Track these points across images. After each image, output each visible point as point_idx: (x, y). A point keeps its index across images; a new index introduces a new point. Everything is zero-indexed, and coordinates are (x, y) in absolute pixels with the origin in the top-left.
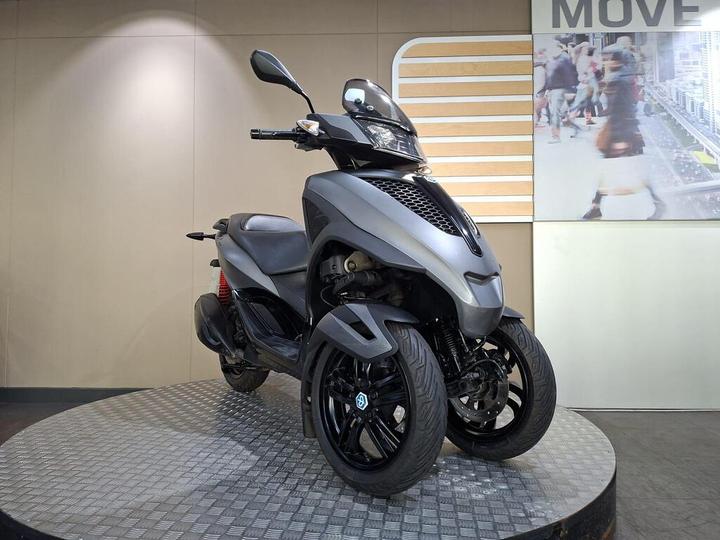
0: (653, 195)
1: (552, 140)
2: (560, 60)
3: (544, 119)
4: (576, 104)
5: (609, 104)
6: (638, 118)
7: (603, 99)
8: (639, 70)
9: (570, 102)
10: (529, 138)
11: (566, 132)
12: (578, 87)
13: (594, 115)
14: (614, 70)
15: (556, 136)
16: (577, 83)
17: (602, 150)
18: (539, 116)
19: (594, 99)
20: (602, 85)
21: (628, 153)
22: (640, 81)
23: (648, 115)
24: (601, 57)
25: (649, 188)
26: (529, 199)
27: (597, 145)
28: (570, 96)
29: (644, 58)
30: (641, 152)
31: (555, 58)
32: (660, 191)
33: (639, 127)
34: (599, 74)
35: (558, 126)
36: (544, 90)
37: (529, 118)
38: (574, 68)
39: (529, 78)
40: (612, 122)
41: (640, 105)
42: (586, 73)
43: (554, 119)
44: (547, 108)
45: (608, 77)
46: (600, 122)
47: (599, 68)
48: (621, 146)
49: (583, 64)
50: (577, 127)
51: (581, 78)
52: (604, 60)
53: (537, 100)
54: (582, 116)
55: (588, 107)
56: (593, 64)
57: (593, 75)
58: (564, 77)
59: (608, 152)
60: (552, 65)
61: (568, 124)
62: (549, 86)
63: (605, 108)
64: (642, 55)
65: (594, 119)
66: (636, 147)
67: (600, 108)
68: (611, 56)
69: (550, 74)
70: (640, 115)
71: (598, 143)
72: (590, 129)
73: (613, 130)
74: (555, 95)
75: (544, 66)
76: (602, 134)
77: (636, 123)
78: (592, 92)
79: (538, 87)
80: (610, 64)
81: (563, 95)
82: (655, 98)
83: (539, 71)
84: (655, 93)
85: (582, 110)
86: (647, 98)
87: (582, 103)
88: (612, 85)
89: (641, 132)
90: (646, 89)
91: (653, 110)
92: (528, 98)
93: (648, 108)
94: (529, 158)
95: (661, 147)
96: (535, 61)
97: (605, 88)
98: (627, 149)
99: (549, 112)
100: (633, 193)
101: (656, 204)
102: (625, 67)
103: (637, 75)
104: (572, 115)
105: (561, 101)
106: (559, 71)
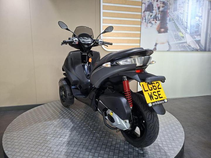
0: (169, 44)
1: (146, 27)
2: (149, 2)
3: (144, 20)
4: (152, 17)
5: (161, 17)
6: (167, 22)
7: (159, 16)
8: (169, 8)
9: (151, 16)
10: (140, 26)
11: (149, 25)
12: (153, 11)
13: (157, 20)
14: (163, 7)
15: (147, 26)
16: (153, 10)
17: (158, 31)
18: (143, 20)
19: (157, 16)
20: (159, 11)
22: (169, 11)
24: (160, 3)
25: (168, 42)
27: (157, 29)
28: (151, 14)
29: (170, 4)
30: (167, 32)
31: (148, 2)
32: (171, 43)
33: (167, 25)
34: (159, 8)
35: (148, 23)
36: (144, 12)
37: (140, 20)
38: (153, 5)
39: (140, 7)
40: (161, 23)
41: (168, 18)
42: (156, 7)
43: (147, 21)
44: (145, 17)
45: (161, 9)
46: (158, 22)
47: (159, 6)
48: (162, 30)
49: (155, 4)
50: (152, 24)
51: (154, 9)
52: (160, 4)
53: (143, 14)
54: (154, 20)
55: (155, 18)
56: (158, 5)
57: (157, 8)
58: (150, 8)
59: (159, 32)
60: (147, 4)
61: (150, 22)
63: (159, 18)
64: (170, 3)
65: (157, 22)
67: (158, 18)
68: (162, 3)
69: (146, 6)
70: (168, 21)
72: (155, 24)
73: (161, 25)
74: (147, 13)
75: (145, 4)
76: (158, 26)
77: (167, 23)
78: (157, 13)
79: (143, 10)
80: (162, 5)
81: (149, 14)
82: (172, 16)
83: (143, 5)
84: (172, 15)
85: (154, 18)
86: (170, 16)
87: (154, 16)
88: (162, 11)
89: (168, 26)
90: (170, 13)
91: (171, 20)
92: (140, 13)
93: (170, 19)
94: (139, 32)
95: (172, 31)
96: (143, 2)
97: (160, 12)
98: (164, 31)
99: (145, 19)
100: (164, 44)
101: (169, 47)
102: (165, 6)
103: (168, 9)
104: (151, 20)
105: (149, 15)
106: (149, 6)
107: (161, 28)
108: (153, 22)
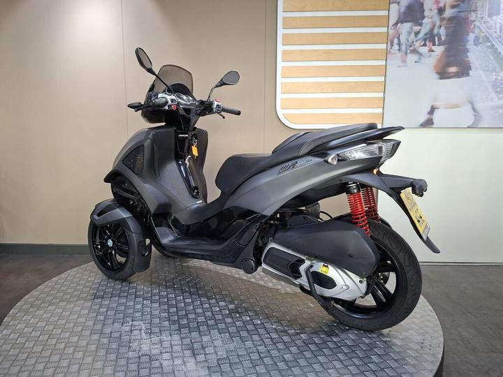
0: (474, 109)
1: (401, 64)
3: (396, 47)
4: (421, 35)
5: (447, 35)
6: (468, 47)
7: (443, 31)
9: (417, 34)
10: (383, 63)
11: (412, 58)
12: (423, 21)
13: (434, 45)
14: (453, 7)
15: (404, 61)
16: (423, 17)
17: (438, 73)
18: (392, 45)
19: (435, 31)
20: (442, 20)
21: (458, 75)
22: (473, 17)
23: (476, 45)
25: (472, 103)
26: (380, 111)
27: (435, 69)
28: (417, 28)
30: (468, 75)
32: (479, 106)
33: (469, 54)
34: (441, 11)
35: (406, 53)
36: (396, 24)
37: (384, 46)
38: (422, 5)
40: (447, 50)
41: (471, 37)
42: (431, 10)
43: (403, 47)
44: (399, 38)
45: (448, 13)
46: (439, 50)
47: (442, 5)
48: (453, 70)
49: (429, 2)
50: (421, 54)
51: (427, 13)
53: (391, 32)
54: (425, 45)
55: (431, 38)
56: (437, 2)
57: (436, 11)
58: (413, 12)
59: (443, 75)
60: (405, 2)
61: (414, 51)
62: (401, 20)
63: (443, 38)
65: (434, 48)
66: (464, 71)
67: (440, 38)
69: (403, 10)
70: (470, 45)
71: (436, 67)
73: (448, 56)
74: (405, 27)
75: (399, 3)
76: (439, 60)
77: (467, 51)
78: (434, 25)
79: (392, 21)
80: (450, 2)
81: (411, 28)
82: (483, 30)
83: (394, 8)
84: (483, 27)
85: (425, 40)
86: (477, 31)
87: (426, 34)
88: (451, 19)
89: (470, 59)
90: (477, 23)
92: (384, 30)
94: (382, 79)
95: (484, 70)
97: (445, 22)
98: (458, 72)
99: (399, 42)
100: (459, 107)
101: (475, 115)
102: (462, 5)
103: (471, 11)
104: (417, 44)
105: (410, 33)
106: (410, 8)
107: (449, 64)
108: (424, 50)
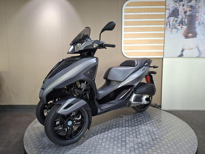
0: (199, 50)
1: (170, 33)
2: (174, 8)
3: (168, 26)
4: (178, 22)
5: (188, 22)
6: (196, 26)
7: (186, 20)
8: (198, 11)
9: (176, 21)
10: (163, 32)
11: (174, 30)
12: (179, 16)
13: (183, 25)
14: (190, 11)
15: (171, 32)
16: (179, 15)
17: (185, 36)
18: (167, 25)
19: (183, 20)
20: (186, 16)
21: (192, 37)
22: (197, 15)
23: (199, 25)
24: (186, 7)
25: (198, 48)
26: (162, 51)
27: (183, 35)
28: (176, 19)
29: (199, 7)
30: (196, 37)
31: (173, 7)
32: (201, 49)
33: (196, 29)
34: (185, 12)
35: (172, 29)
36: (168, 17)
37: (164, 26)
38: (178, 10)
39: (164, 13)
40: (188, 28)
41: (197, 22)
42: (182, 12)
43: (171, 26)
44: (169, 23)
45: (188, 13)
46: (185, 27)
47: (186, 10)
48: (190, 35)
49: (181, 9)
50: (178, 29)
51: (180, 13)
52: (187, 8)
53: (166, 20)
54: (179, 25)
55: (182, 23)
56: (184, 9)
57: (184, 13)
58: (175, 13)
59: (187, 37)
60: (171, 9)
61: (175, 28)
62: (170, 16)
63: (186, 23)
64: (199, 6)
65: (183, 27)
66: (195, 35)
67: (185, 23)
68: (189, 7)
69: (171, 12)
70: (197, 25)
71: (184, 34)
72: (182, 29)
73: (188, 30)
74: (172, 19)
75: (169, 9)
76: (185, 31)
77: (196, 28)
78: (183, 18)
79: (167, 16)
80: (189, 9)
81: (174, 19)
82: (201, 20)
83: (167, 11)
85: (179, 23)
86: (199, 20)
87: (180, 21)
88: (189, 16)
89: (197, 31)
90: (199, 17)
91: (201, 24)
92: (164, 20)
93: (199, 23)
94: (163, 38)
95: (202, 35)
96: (166, 8)
97: (187, 17)
98: (192, 36)
99: (170, 24)
100: (193, 49)
101: (199, 52)
102: (193, 10)
103: (197, 13)
104: (176, 25)
105: (173, 21)
106: (173, 11)
107: (189, 33)
108: (179, 27)
